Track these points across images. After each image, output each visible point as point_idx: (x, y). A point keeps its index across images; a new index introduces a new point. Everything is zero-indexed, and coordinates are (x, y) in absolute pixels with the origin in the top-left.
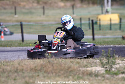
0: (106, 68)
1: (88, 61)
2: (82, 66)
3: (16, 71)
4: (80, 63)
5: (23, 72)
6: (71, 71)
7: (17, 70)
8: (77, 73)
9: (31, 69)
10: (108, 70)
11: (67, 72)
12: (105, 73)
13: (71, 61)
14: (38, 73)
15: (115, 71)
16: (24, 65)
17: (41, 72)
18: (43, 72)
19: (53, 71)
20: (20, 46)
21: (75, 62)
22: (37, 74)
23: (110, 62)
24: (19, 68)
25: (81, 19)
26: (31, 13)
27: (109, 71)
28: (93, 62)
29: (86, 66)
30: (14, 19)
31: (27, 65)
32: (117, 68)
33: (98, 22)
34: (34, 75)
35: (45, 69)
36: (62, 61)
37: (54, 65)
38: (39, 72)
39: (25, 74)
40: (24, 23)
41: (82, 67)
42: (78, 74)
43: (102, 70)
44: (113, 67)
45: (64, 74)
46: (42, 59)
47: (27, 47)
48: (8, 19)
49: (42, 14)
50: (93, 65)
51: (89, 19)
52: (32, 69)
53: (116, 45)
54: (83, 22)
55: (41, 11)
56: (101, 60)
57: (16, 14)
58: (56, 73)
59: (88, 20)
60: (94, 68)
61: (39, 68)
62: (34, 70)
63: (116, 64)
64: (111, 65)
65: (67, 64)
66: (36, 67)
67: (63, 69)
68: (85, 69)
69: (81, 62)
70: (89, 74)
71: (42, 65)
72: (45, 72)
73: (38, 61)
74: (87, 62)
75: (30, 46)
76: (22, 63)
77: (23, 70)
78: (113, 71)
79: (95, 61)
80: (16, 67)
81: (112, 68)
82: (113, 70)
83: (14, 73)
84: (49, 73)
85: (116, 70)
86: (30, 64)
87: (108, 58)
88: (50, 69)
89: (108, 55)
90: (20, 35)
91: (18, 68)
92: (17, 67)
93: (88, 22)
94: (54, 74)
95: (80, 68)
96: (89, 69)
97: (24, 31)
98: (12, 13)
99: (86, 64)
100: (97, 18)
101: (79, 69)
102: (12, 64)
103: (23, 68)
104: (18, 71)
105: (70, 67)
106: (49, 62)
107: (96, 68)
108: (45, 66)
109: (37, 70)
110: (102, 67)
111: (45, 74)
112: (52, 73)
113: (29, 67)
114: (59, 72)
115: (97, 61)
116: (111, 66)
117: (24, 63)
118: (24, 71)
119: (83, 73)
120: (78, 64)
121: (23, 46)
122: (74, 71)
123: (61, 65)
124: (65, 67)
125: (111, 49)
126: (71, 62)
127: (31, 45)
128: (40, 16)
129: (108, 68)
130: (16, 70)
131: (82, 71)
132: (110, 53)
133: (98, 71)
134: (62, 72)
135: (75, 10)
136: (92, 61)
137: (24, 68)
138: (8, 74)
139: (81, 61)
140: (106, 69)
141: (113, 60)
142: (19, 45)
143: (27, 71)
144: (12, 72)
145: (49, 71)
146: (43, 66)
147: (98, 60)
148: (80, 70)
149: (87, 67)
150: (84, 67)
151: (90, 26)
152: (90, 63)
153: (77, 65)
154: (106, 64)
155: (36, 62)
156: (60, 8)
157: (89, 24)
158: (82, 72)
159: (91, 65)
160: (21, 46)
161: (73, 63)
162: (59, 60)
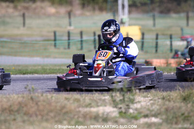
0: (121, 108)
1: (92, 98)
2: (84, 105)
6: (66, 113)
8: (75, 115)
9: (4, 110)
10: (124, 111)
11: (59, 114)
12: (118, 115)
14: (14, 115)
15: (134, 113)
17: (19, 114)
18: (22, 114)
19: (38, 113)
22: (13, 117)
23: (126, 99)
25: (81, 33)
26: (4, 23)
27: (125, 113)
28: (100, 99)
29: (89, 105)
32: (136, 109)
35: (25, 109)
36: (52, 97)
37: (39, 103)
38: (16, 113)
41: (83, 107)
42: (76, 117)
43: (114, 112)
44: (131, 107)
45: (55, 116)
50: (99, 104)
51: (95, 34)
54: (85, 38)
55: (20, 19)
56: (112, 96)
58: (42, 116)
59: (92, 35)
60: (101, 108)
61: (16, 108)
62: (7, 111)
63: (136, 103)
64: (127, 103)
65: (59, 102)
66: (11, 106)
67: (54, 109)
68: (87, 110)
69: (81, 99)
70: (93, 117)
71: (20, 103)
72: (25, 114)
73: (14, 96)
74: (90, 99)
78: (131, 113)
79: (103, 98)
81: (129, 108)
82: (131, 111)
84: (31, 116)
85: (136, 112)
87: (123, 93)
88: (33, 109)
93: (92, 38)
94: (40, 117)
95: (80, 109)
96: (94, 110)
101: (77, 110)
105: (63, 107)
107: (105, 108)
108: (26, 105)
109: (12, 110)
110: (114, 107)
111: (26, 118)
112: (36, 115)
114: (47, 114)
115: (106, 98)
116: (128, 105)
119: (85, 116)
120: (77, 102)
122: (71, 113)
123: (50, 104)
124: (56, 107)
126: (66, 99)
128: (19, 28)
129: (123, 108)
131: (82, 112)
133: (108, 114)
134: (52, 114)
135: (73, 19)
136: (98, 98)
139: (82, 97)
140: (120, 110)
141: (131, 97)
145: (31, 112)
146: (23, 106)
147: (108, 97)
148: (80, 112)
149: (91, 107)
150: (87, 106)
151: (95, 44)
152: (95, 101)
153: (76, 104)
154: (120, 102)
155: (11, 99)
156: (49, 16)
157: (95, 41)
158: (83, 115)
159: (97, 103)
161: (69, 101)
162: (46, 96)
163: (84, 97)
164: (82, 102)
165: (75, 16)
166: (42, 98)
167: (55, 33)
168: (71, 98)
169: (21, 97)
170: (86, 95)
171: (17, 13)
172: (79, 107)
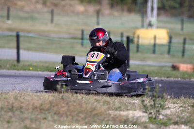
0: (151, 113)
1: (122, 101)
2: (113, 108)
3: (12, 109)
5: (21, 112)
6: (96, 115)
7: (13, 107)
8: (104, 118)
9: (35, 108)
10: (154, 116)
11: (90, 116)
12: (147, 121)
13: (95, 99)
14: (45, 114)
15: (163, 119)
16: (23, 101)
17: (49, 113)
18: (53, 114)
19: (68, 113)
20: (14, 69)
21: (102, 101)
22: (43, 116)
23: (157, 105)
24: (16, 105)
25: (109, 33)
26: (32, 19)
27: (155, 118)
28: (130, 103)
29: (119, 109)
30: (5, 26)
31: (28, 101)
32: (166, 116)
33: (136, 40)
34: (39, 116)
35: (55, 108)
36: (83, 98)
37: (70, 104)
38: (46, 112)
39: (25, 116)
40: (21, 34)
41: (113, 110)
42: (106, 119)
43: (143, 116)
44: (161, 113)
45: (85, 118)
46: (51, 92)
47: (24, 72)
49: (50, 21)
50: (129, 108)
53: (163, 78)
55: (48, 16)
56: (143, 101)
57: (8, 18)
58: (73, 117)
59: (120, 35)
60: (131, 112)
61: (48, 106)
62: (38, 109)
63: (166, 109)
64: (158, 109)
65: (89, 103)
66: (42, 105)
67: (84, 110)
68: (117, 113)
69: (111, 103)
70: (123, 121)
71: (51, 103)
72: (55, 113)
73: (45, 95)
74: (120, 102)
75: (29, 70)
76: (20, 97)
77: (21, 108)
78: (161, 119)
79: (133, 102)
80: (11, 102)
81: (159, 114)
82: (161, 117)
83: (8, 112)
84: (62, 116)
85: (165, 118)
86: (32, 100)
87: (154, 98)
88: (63, 109)
89: (155, 94)
90: (15, 51)
91: (14, 105)
92: (13, 103)
94: (70, 118)
95: (110, 112)
96: (124, 113)
97: (21, 46)
98: (2, 17)
99: (119, 105)
100: (134, 33)
101: (107, 112)
102: (5, 98)
103: (22, 105)
104: (14, 109)
105: (95, 109)
106: (62, 98)
107: (135, 112)
108: (57, 105)
109: (43, 109)
110: (144, 112)
111: (56, 117)
112: (67, 116)
113: (31, 104)
114: (77, 115)
115: (135, 101)
116: (159, 111)
117: (23, 97)
118: (23, 110)
119: (115, 119)
120: (107, 104)
121: (18, 70)
122: (101, 115)
123: (80, 105)
124: (86, 108)
125: (160, 85)
127: (31, 68)
128: (46, 24)
129: (153, 113)
130: (10, 107)
131: (112, 116)
132: (157, 92)
133: (137, 118)
134: (82, 116)
135: (101, 19)
136: (127, 101)
137: (24, 105)
139: (112, 100)
140: (150, 116)
142: (13, 67)
143: (27, 110)
144: (5, 110)
145: (61, 112)
146: (53, 105)
147: (138, 101)
148: (110, 114)
149: (121, 110)
150: (116, 109)
152: (125, 104)
153: (106, 107)
154: (151, 107)
155: (41, 97)
156: (78, 14)
158: (113, 118)
159: (127, 107)
160: (16, 69)
161: (99, 103)
162: (77, 97)
164: (111, 105)
165: (103, 15)
166: (72, 99)
167: (83, 31)
169: (52, 96)
170: (116, 98)
171: (45, 9)
172: (109, 109)
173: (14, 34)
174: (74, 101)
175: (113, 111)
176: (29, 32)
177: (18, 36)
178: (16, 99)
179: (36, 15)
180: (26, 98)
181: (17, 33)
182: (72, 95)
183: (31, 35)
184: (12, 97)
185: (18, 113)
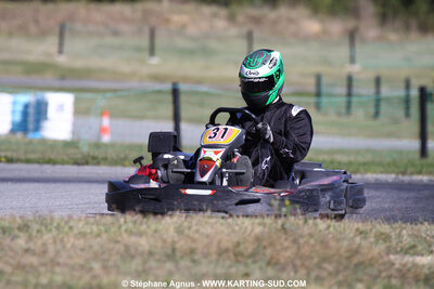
1: (416, 233)
2: (399, 249)
3: (172, 255)
4: (390, 237)
5: (194, 261)
6: (361, 265)
7: (174, 250)
8: (380, 271)
9: (222, 253)
11: (346, 268)
13: (357, 230)
14: (246, 265)
16: (196, 236)
17: (255, 262)
18: (263, 264)
19: (298, 262)
21: (372, 235)
22: (242, 269)
24: (182, 244)
25: (378, 81)
26: (206, 52)
29: (411, 250)
30: (145, 70)
31: (207, 236)
34: (233, 270)
35: (269, 252)
36: (329, 227)
37: (302, 241)
38: (249, 261)
39: (203, 269)
40: (183, 87)
41: (396, 253)
42: (384, 275)
45: (337, 272)
48: (125, 68)
51: (408, 85)
52: (227, 250)
54: (385, 91)
57: (152, 51)
58: (308, 269)
59: (402, 85)
61: (250, 250)
62: (231, 255)
65: (344, 239)
66: (238, 244)
67: (334, 256)
68: (407, 259)
69: (393, 234)
70: (422, 277)
71: (258, 239)
72: (269, 263)
73: (243, 223)
74: (412, 235)
76: (189, 228)
77: (192, 251)
80: (169, 240)
83: (165, 262)
84: (284, 269)
88: (288, 254)
91: (178, 246)
92: (174, 242)
93: (401, 93)
94: (303, 272)
95: (392, 257)
96: (422, 260)
97: (183, 114)
98: (138, 49)
99: (412, 243)
101: (386, 259)
102: (155, 231)
103: (194, 246)
104: (178, 254)
105: (357, 252)
106: (283, 228)
108: (272, 244)
109: (241, 254)
111: (271, 272)
112: (295, 268)
113: (215, 243)
114: (319, 266)
117: (194, 228)
118: (196, 257)
119: (403, 274)
120: (385, 241)
122: (372, 265)
123: (324, 243)
124: (338, 250)
126: (360, 232)
130: (169, 251)
131: (397, 266)
134: (330, 267)
135: (359, 49)
136: (429, 233)
137: (199, 246)
138: (145, 262)
139: (394, 229)
143: (206, 256)
144: (157, 257)
145: (282, 260)
146: (265, 243)
149: (416, 254)
150: (405, 251)
151: (407, 108)
152: (425, 240)
153: (382, 247)
155: (237, 228)
156: (305, 39)
157: (407, 101)
158: (399, 270)
159: (430, 246)
161: (365, 238)
162: (316, 225)
163: (398, 231)
164: (394, 243)
165: (364, 41)
166: (306, 230)
167: (318, 78)
168: (371, 230)
169: (259, 224)
170: (404, 225)
171: (234, 31)
172: (389, 251)
173: (168, 87)
174: (311, 235)
175: (398, 256)
176: (199, 82)
177: (175, 93)
178: (179, 231)
179: (213, 44)
180: (202, 230)
181: (174, 84)
182: (306, 222)
183: (204, 89)
184: (172, 229)
185: (185, 263)
